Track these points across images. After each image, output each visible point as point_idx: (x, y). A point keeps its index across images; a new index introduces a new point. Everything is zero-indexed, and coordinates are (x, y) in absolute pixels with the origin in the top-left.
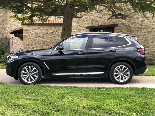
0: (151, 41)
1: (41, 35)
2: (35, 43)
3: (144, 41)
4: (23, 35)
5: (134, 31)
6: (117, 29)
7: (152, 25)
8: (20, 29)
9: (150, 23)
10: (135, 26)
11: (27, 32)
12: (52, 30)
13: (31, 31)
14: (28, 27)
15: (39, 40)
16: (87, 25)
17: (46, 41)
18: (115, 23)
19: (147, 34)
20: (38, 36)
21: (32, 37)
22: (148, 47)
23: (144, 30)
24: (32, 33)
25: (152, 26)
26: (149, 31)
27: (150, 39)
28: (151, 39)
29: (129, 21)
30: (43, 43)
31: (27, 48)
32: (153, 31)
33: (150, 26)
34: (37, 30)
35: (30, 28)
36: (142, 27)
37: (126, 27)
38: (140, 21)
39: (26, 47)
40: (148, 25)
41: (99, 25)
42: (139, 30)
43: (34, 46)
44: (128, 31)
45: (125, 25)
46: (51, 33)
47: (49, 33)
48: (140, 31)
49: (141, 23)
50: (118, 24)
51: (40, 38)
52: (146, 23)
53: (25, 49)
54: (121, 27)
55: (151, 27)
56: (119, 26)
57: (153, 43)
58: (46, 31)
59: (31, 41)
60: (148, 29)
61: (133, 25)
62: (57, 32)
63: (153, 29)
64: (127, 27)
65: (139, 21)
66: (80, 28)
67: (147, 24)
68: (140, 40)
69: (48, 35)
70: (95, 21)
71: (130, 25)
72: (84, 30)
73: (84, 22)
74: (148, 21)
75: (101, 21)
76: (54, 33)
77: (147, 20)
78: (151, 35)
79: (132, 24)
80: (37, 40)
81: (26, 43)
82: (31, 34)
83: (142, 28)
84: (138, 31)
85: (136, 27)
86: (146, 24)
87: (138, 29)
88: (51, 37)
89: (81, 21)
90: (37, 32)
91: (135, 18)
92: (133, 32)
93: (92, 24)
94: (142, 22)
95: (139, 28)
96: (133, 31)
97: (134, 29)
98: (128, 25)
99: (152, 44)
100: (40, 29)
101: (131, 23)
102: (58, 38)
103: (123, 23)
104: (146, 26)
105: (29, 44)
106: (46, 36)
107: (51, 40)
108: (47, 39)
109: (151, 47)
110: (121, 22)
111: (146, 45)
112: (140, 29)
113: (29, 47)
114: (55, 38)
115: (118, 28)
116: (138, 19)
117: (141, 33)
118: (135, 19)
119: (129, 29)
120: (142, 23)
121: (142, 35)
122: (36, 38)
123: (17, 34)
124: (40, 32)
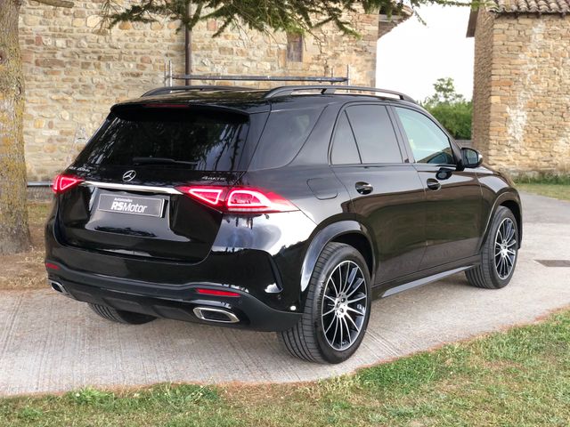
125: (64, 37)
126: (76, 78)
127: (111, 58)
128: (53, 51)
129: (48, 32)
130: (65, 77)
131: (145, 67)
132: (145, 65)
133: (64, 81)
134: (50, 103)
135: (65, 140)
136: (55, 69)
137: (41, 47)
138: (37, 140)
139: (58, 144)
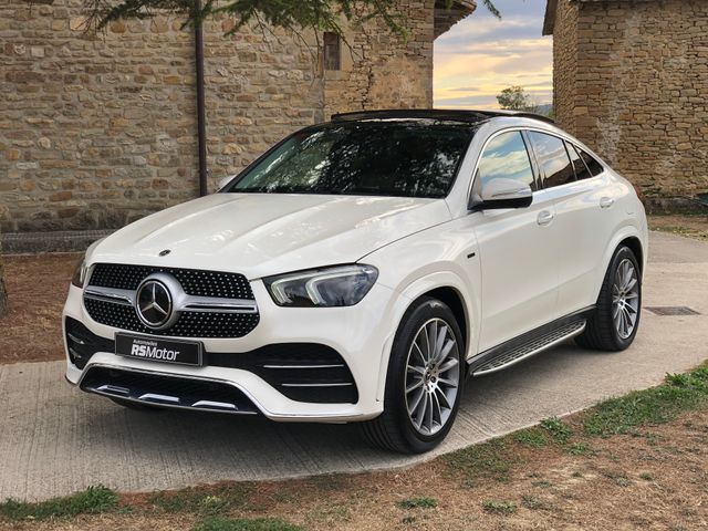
0: (141, 134)
3: (106, 133)
5: (48, 81)
7: (141, 60)
10: (47, 56)
19: (116, 97)
22: (128, 163)
25: (140, 63)
26: (125, 85)
27: (133, 123)
28: (138, 125)
29: (12, 28)
33: (129, 59)
36: (91, 65)
38: (75, 34)
40: (121, 55)
42: (74, 78)
48: (79, 80)
49: (83, 42)
52: (111, 46)
55: (139, 66)
57: (148, 142)
60: (120, 76)
61: (37, 51)
63: (145, 76)
67: (117, 50)
68: (83, 126)
71: (21, 50)
74: (120, 35)
77: (113, 30)
78: (136, 104)
79: (29, 44)
83: (87, 70)
84: (70, 80)
86: (107, 51)
87: (65, 73)
91: (45, 15)
92: (40, 85)
95: (72, 68)
96: (39, 78)
97: (42, 68)
98: (9, 46)
99: (147, 148)
101: (23, 34)
109: (141, 160)
111: (118, 151)
112: (78, 74)
117: (85, 95)
118: (47, 21)
119: (14, 70)
120: (91, 44)
121: (88, 105)
126: (59, 96)
133: (43, 99)
134: (26, 128)
135: (47, 175)
136: (31, 84)
138: (11, 176)
139: (38, 180)
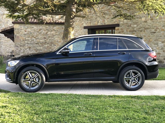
1: (34, 35)
2: (28, 43)
4: (15, 35)
6: (118, 29)
8: (11, 28)
9: (154, 23)
11: (18, 32)
12: (47, 30)
13: (23, 31)
14: (20, 26)
15: (32, 40)
16: (85, 25)
17: (40, 42)
18: (116, 23)
20: (31, 36)
21: (24, 37)
23: (147, 31)
24: (24, 32)
30: (36, 44)
31: (19, 49)
32: (157, 32)
34: (29, 30)
35: (22, 27)
37: (127, 27)
39: (17, 48)
41: (98, 25)
43: (27, 47)
44: (130, 32)
45: (126, 26)
46: (45, 33)
47: (43, 33)
50: (119, 24)
51: (34, 38)
53: (17, 50)
54: (122, 27)
56: (120, 26)
58: (40, 30)
59: (24, 42)
62: (52, 32)
64: (129, 27)
65: (141, 21)
66: (78, 28)
69: (42, 35)
70: (94, 20)
72: (82, 30)
73: (82, 21)
75: (100, 21)
76: (49, 33)
80: (30, 41)
81: (17, 43)
82: (24, 34)
85: (139, 27)
88: (45, 37)
89: (78, 20)
90: (30, 32)
93: (91, 23)
94: (146, 22)
100: (33, 28)
102: (53, 38)
103: (125, 23)
104: (149, 26)
105: (21, 44)
106: (40, 36)
107: (45, 41)
108: (41, 39)
110: (122, 22)
113: (21, 48)
114: (50, 38)
115: (120, 28)
116: (141, 18)
122: (29, 38)
123: (7, 34)
124: (33, 31)
125: (136, 24)
127: (148, 29)
128: (134, 28)
129: (133, 23)
130: (136, 34)
131: (157, 30)
132: (157, 29)
137: (131, 27)
